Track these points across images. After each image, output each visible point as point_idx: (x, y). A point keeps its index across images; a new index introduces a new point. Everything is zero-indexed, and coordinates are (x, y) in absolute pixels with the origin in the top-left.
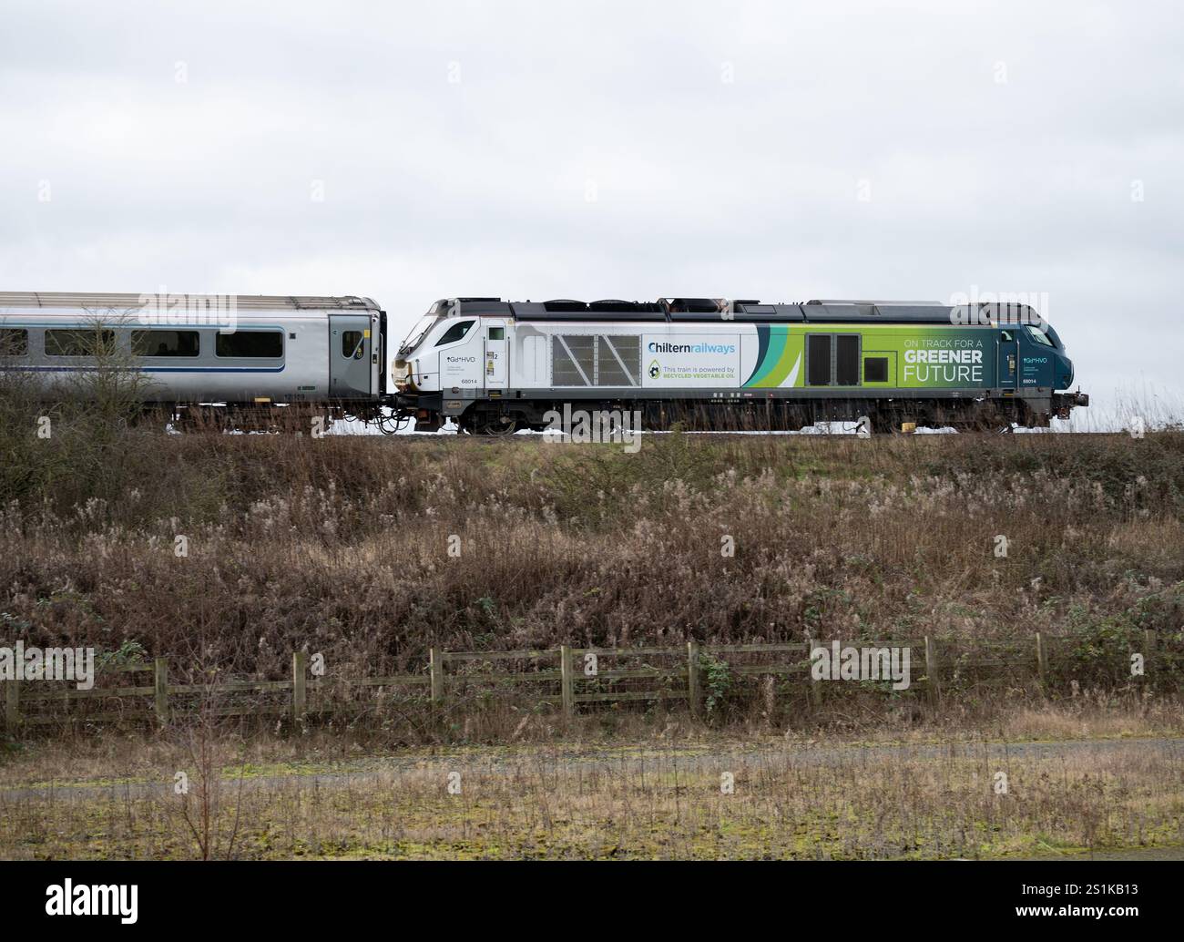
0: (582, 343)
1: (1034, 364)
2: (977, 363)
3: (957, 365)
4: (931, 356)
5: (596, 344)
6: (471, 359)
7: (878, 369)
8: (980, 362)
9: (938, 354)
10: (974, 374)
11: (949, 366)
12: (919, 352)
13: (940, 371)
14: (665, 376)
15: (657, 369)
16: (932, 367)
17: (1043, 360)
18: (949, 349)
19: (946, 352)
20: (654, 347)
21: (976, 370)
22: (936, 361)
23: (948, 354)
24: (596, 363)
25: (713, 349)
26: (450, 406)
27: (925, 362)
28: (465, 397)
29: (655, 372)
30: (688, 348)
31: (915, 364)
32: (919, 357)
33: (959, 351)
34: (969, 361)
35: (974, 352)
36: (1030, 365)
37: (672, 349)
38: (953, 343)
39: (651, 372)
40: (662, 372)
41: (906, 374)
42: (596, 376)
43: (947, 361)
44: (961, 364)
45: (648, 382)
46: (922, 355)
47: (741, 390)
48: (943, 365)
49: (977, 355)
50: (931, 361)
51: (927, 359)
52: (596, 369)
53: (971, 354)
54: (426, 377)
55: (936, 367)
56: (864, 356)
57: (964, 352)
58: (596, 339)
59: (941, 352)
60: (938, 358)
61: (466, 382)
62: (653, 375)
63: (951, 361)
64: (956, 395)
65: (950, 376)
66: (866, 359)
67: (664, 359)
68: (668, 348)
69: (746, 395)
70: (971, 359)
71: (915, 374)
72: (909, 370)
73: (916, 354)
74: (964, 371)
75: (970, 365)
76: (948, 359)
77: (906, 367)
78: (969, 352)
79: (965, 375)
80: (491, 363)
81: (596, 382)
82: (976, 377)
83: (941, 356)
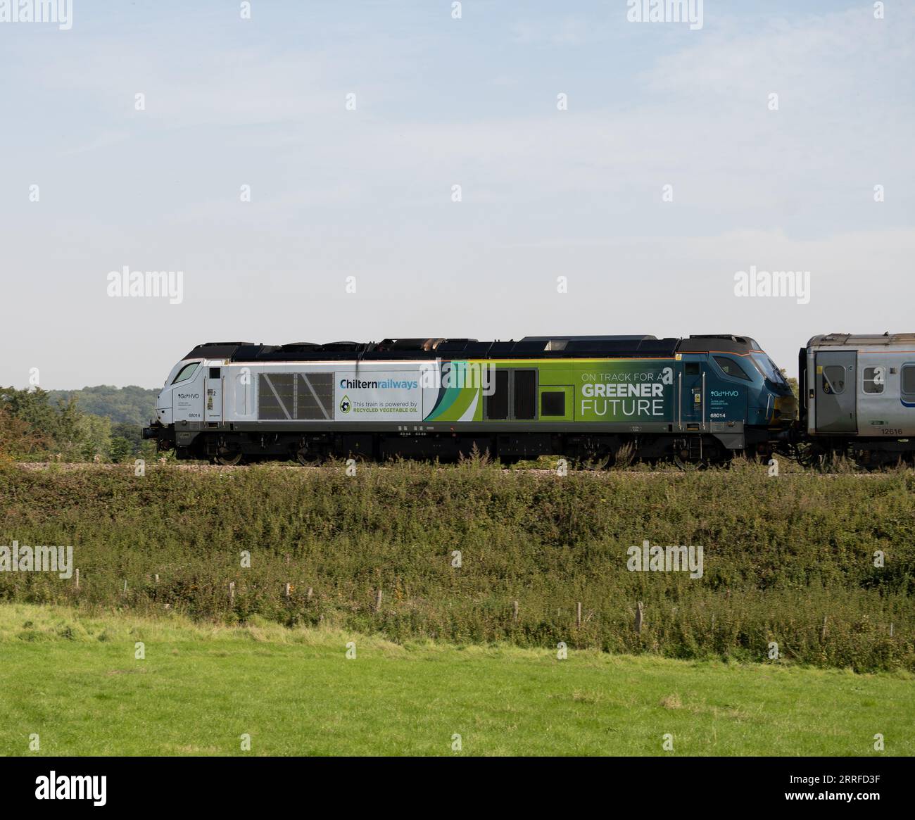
0: (283, 380)
1: (723, 398)
2: (657, 397)
3: (637, 399)
4: (609, 390)
5: (296, 382)
6: (195, 396)
7: (555, 403)
8: (661, 395)
9: (616, 388)
10: (654, 407)
11: (629, 401)
12: (597, 386)
13: (619, 405)
14: (355, 410)
15: (347, 404)
16: (610, 401)
17: (734, 393)
18: (627, 382)
19: (625, 385)
20: (345, 384)
21: (657, 404)
22: (614, 395)
23: (627, 388)
24: (295, 399)
25: (397, 385)
26: (181, 437)
27: (603, 395)
28: (191, 429)
29: (346, 407)
30: (375, 384)
31: (593, 398)
32: (597, 391)
33: (638, 385)
34: (649, 395)
35: (655, 386)
36: (718, 398)
37: (361, 384)
38: (632, 377)
39: (343, 407)
40: (352, 406)
41: (583, 408)
42: (295, 410)
43: (625, 395)
44: (641, 398)
45: (340, 416)
46: (600, 388)
47: (424, 423)
48: (621, 398)
49: (657, 388)
50: (609, 395)
51: (605, 393)
52: (296, 404)
53: (651, 388)
54: (163, 412)
55: (614, 401)
56: (541, 390)
57: (643, 385)
58: (296, 376)
59: (620, 386)
60: (616, 392)
61: (191, 415)
62: (344, 409)
63: (630, 395)
64: (636, 429)
65: (628, 410)
66: (543, 393)
67: (355, 395)
68: (357, 384)
69: (428, 428)
70: (651, 392)
71: (593, 407)
72: (586, 404)
73: (593, 388)
74: (644, 405)
75: (650, 399)
76: (627, 392)
77: (583, 401)
78: (649, 385)
79: (645, 409)
80: (211, 399)
81: (295, 415)
82: (657, 411)
83: (619, 390)
